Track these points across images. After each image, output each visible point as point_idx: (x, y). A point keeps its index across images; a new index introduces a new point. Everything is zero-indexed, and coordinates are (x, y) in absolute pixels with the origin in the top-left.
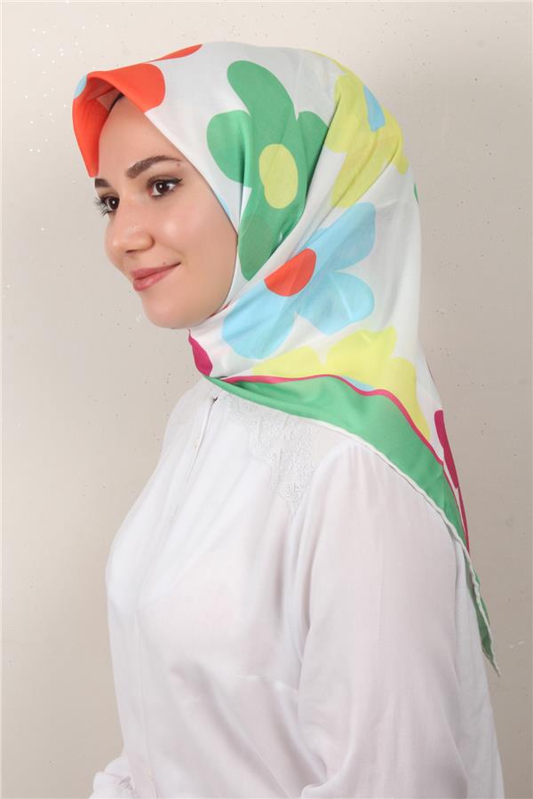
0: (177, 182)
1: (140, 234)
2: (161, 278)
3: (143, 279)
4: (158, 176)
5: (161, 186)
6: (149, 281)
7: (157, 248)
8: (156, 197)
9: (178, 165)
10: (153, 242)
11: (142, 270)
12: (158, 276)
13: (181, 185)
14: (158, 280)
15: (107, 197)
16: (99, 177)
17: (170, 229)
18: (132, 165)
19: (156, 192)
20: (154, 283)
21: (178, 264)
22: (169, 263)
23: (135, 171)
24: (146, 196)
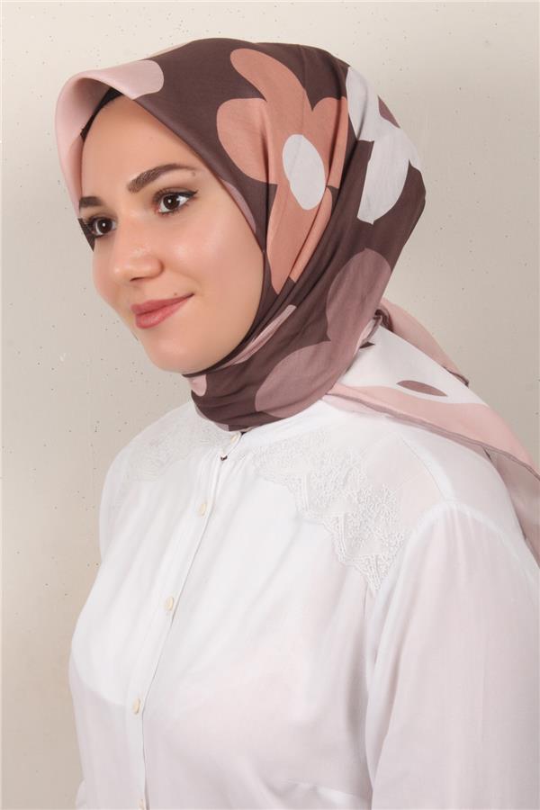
0: (191, 195)
1: (147, 258)
2: (172, 312)
3: (148, 315)
4: (168, 188)
5: (170, 201)
6: (155, 318)
7: (167, 275)
8: (163, 213)
9: (194, 174)
10: (162, 267)
11: (149, 303)
12: (168, 310)
13: (195, 198)
14: (169, 315)
15: (95, 219)
16: (87, 194)
17: (182, 251)
18: (135, 176)
19: (163, 208)
20: (163, 318)
21: (192, 295)
22: (180, 294)
23: (139, 184)
24: (151, 213)
